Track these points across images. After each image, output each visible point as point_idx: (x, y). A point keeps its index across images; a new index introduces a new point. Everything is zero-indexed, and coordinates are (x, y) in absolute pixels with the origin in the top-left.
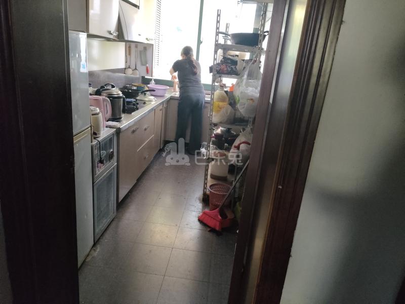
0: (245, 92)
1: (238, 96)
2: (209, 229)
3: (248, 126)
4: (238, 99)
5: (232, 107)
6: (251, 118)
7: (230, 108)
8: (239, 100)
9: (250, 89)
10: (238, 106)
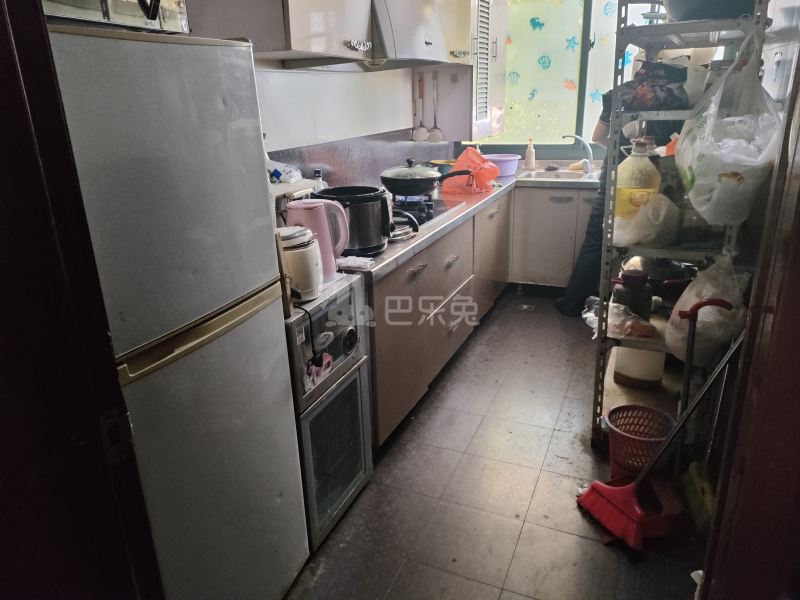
0: (712, 156)
1: (690, 168)
2: (608, 539)
3: (724, 251)
4: (689, 178)
5: (670, 198)
6: (731, 228)
7: (665, 203)
8: (693, 180)
9: (730, 143)
10: (691, 196)
